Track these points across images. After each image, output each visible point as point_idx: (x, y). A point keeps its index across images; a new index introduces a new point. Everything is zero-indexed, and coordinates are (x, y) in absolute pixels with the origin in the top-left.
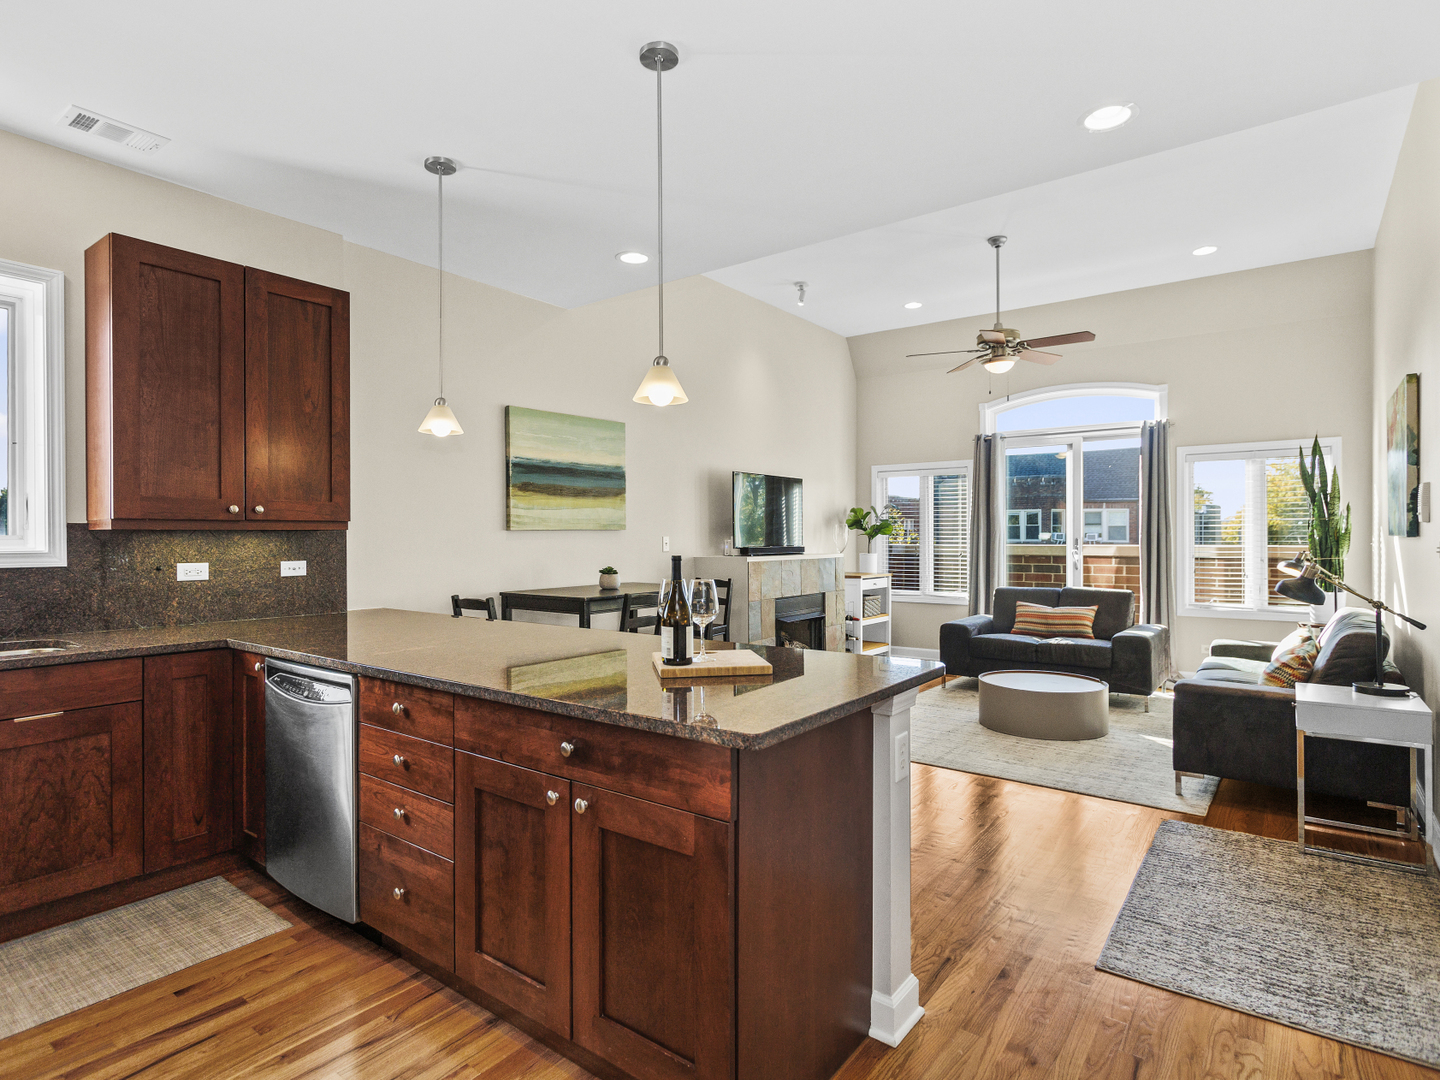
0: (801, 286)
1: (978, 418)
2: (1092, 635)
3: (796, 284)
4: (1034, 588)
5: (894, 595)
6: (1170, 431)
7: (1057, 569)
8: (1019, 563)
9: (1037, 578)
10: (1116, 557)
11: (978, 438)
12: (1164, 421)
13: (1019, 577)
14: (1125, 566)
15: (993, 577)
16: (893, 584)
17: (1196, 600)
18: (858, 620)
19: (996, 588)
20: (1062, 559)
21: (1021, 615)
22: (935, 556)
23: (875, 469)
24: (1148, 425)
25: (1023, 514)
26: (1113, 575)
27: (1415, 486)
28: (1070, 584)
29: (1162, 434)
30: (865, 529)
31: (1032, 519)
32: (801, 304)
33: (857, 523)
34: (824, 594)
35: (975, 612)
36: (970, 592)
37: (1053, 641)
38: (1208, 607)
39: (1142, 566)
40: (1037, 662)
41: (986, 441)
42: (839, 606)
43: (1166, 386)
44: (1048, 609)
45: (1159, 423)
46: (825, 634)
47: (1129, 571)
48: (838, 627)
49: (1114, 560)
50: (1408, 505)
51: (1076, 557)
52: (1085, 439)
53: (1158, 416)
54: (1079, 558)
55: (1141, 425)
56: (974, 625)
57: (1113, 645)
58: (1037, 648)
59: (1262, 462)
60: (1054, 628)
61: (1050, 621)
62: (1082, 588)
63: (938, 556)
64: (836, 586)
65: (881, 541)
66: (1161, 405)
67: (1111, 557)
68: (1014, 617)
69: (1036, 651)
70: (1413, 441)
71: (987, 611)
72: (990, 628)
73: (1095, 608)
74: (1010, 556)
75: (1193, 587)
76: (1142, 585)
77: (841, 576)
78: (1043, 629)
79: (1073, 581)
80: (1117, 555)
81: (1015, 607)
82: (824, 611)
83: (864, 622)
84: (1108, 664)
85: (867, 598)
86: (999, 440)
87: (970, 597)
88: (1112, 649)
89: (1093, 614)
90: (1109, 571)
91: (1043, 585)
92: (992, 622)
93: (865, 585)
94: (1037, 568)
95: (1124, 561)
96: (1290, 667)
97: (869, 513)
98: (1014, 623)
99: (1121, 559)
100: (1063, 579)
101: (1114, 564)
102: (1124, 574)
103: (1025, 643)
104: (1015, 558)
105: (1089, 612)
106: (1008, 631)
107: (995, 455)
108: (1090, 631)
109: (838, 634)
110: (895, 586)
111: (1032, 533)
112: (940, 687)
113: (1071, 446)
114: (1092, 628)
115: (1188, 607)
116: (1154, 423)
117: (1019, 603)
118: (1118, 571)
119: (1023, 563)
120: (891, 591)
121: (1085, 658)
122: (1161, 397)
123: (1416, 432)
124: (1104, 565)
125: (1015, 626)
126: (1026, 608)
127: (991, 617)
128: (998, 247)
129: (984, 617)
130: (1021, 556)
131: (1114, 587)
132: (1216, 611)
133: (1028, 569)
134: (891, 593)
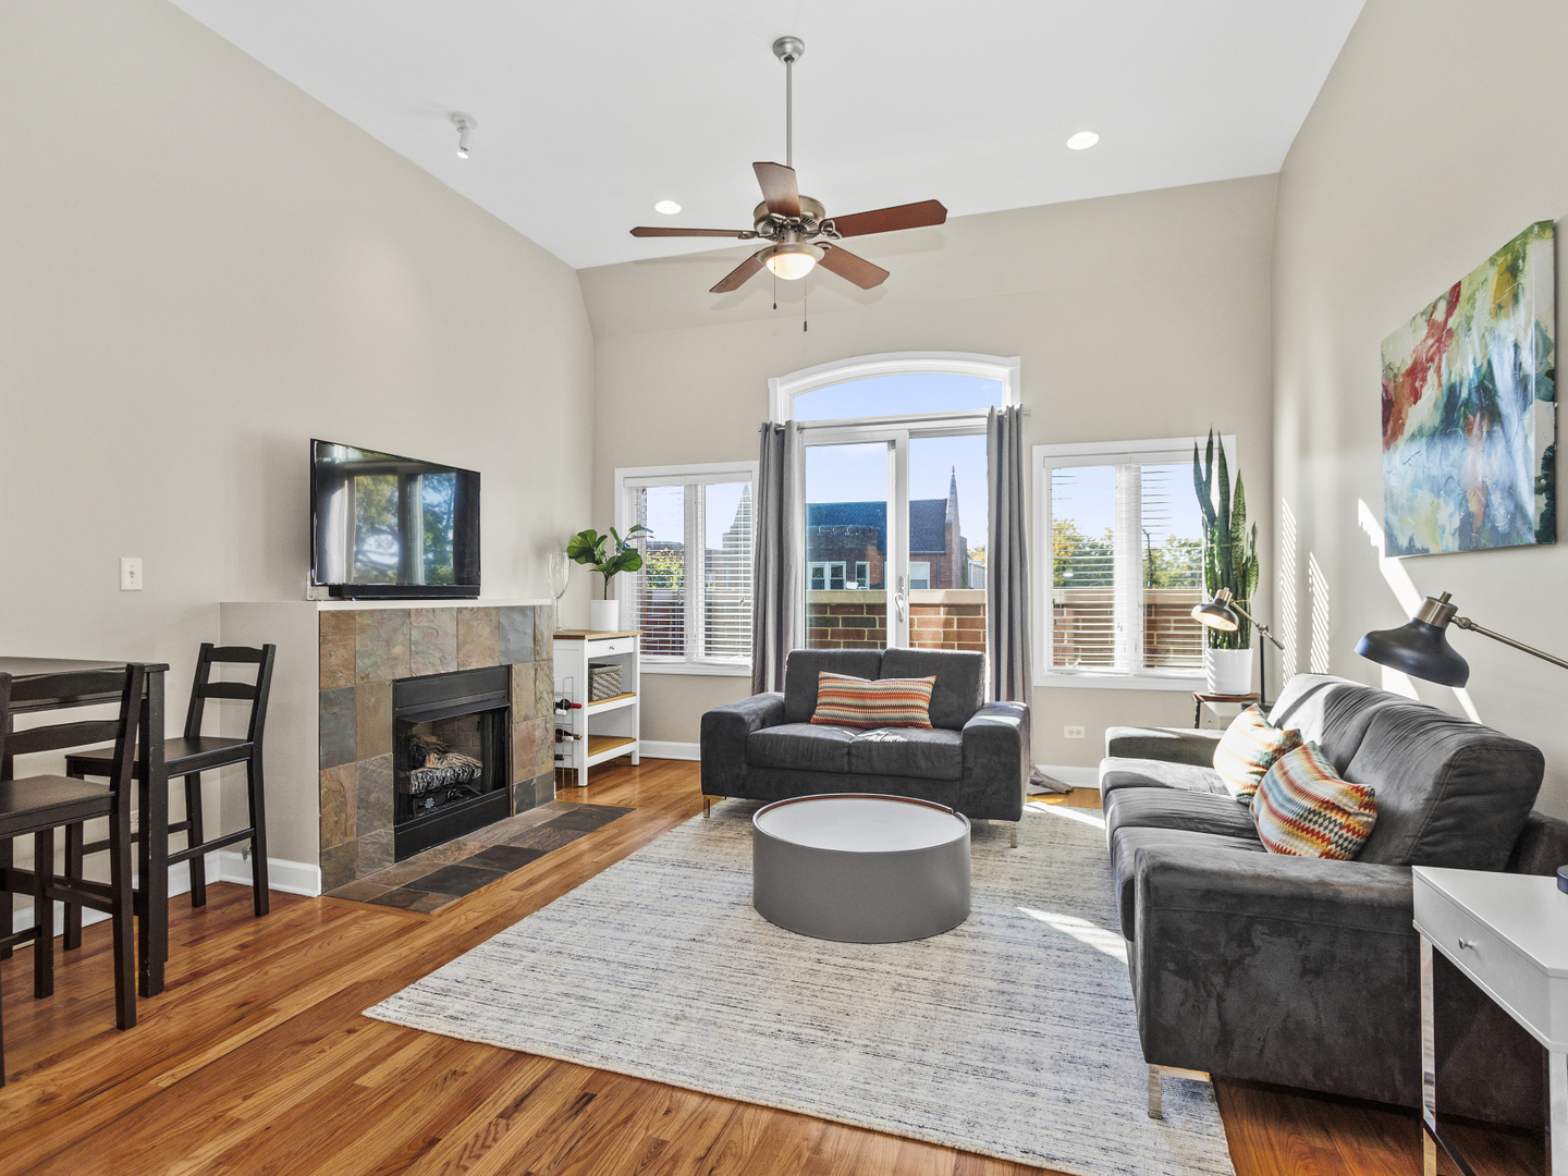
0: (462, 123)
1: (765, 397)
2: (929, 723)
3: (453, 116)
4: (842, 650)
5: (643, 663)
6: (1024, 421)
7: (871, 623)
8: (824, 617)
9: (846, 634)
10: (945, 606)
11: (766, 428)
12: (1017, 407)
13: (823, 634)
14: (955, 617)
15: (787, 634)
16: (642, 647)
17: (1055, 663)
18: (579, 706)
19: (791, 650)
20: (881, 608)
21: (827, 694)
22: (707, 604)
23: (619, 473)
24: (996, 413)
25: (827, 566)
26: (942, 630)
27: (1550, 442)
28: (891, 644)
29: (1014, 424)
30: (598, 562)
31: (836, 571)
32: (463, 155)
33: (585, 550)
34: (509, 667)
35: (760, 686)
36: (755, 657)
37: (874, 736)
38: (1071, 673)
39: (987, 616)
40: (850, 773)
41: (777, 432)
42: (541, 686)
43: (1018, 359)
44: (865, 684)
45: (1011, 409)
46: (510, 736)
47: (961, 623)
48: (539, 721)
49: (942, 609)
50: (1538, 479)
51: (900, 603)
52: (913, 434)
53: (1006, 401)
54: (904, 604)
55: (987, 412)
56: (755, 712)
57: (964, 740)
58: (851, 750)
59: (1138, 469)
60: (876, 715)
61: (869, 702)
62: (908, 649)
63: (710, 604)
64: (536, 653)
65: (626, 580)
66: (1012, 386)
67: (938, 606)
68: (816, 696)
69: (849, 754)
70: (1547, 352)
71: (778, 688)
72: (780, 715)
73: (932, 679)
74: (811, 605)
75: (1052, 644)
76: (989, 644)
77: (547, 634)
78: (858, 715)
79: (896, 640)
80: (946, 602)
81: (817, 680)
82: (508, 696)
83: (589, 710)
84: (955, 772)
85: (596, 670)
86: (795, 432)
87: (754, 665)
88: (963, 748)
89: (929, 689)
90: (936, 624)
91: (855, 645)
92: (783, 705)
93: (593, 650)
94: (847, 622)
95: (953, 609)
96: (1339, 809)
97: (604, 537)
98: (815, 705)
99: (953, 608)
100: (884, 636)
101: (942, 615)
102: (955, 629)
103: (831, 741)
104: (819, 608)
105: (923, 686)
106: (806, 719)
107: (789, 452)
108: (926, 716)
109: (538, 734)
110: (648, 648)
111: (837, 584)
112: (700, 817)
113: (892, 443)
114: (929, 711)
115: (1046, 673)
116: (1004, 409)
117: (823, 674)
118: (947, 623)
119: (828, 615)
120: (639, 657)
121: (923, 763)
122: (1012, 375)
123: (1551, 336)
124: (931, 616)
125: (819, 711)
126: (831, 681)
127: (782, 695)
128: (789, 59)
129: (773, 695)
130: (825, 605)
131: (943, 646)
132: (1083, 678)
133: (834, 622)
134: (639, 661)
